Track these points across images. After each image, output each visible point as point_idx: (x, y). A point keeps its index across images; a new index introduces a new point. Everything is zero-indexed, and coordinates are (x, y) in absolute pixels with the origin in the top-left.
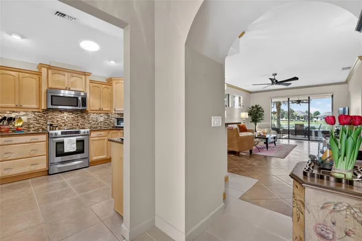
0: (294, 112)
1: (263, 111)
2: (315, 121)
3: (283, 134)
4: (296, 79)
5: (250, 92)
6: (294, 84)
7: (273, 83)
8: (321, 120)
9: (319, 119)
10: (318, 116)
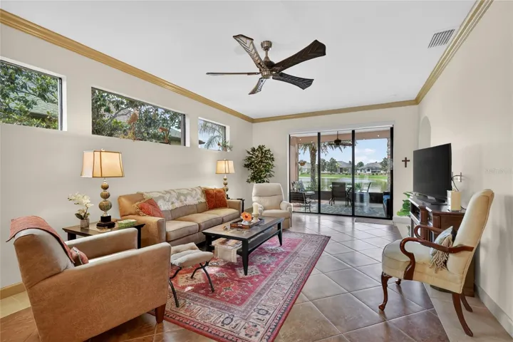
0: (336, 162)
1: (273, 159)
5: (252, 121)
9: (363, 171)
10: (361, 168)
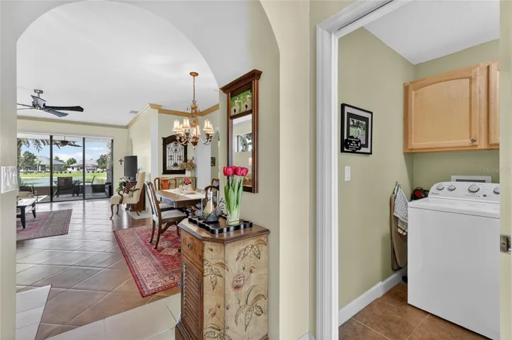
0: (35, 157)
2: (70, 172)
3: (37, 195)
4: (79, 109)
6: (72, 115)
7: (35, 106)
8: (78, 170)
9: (75, 169)
10: (74, 165)
